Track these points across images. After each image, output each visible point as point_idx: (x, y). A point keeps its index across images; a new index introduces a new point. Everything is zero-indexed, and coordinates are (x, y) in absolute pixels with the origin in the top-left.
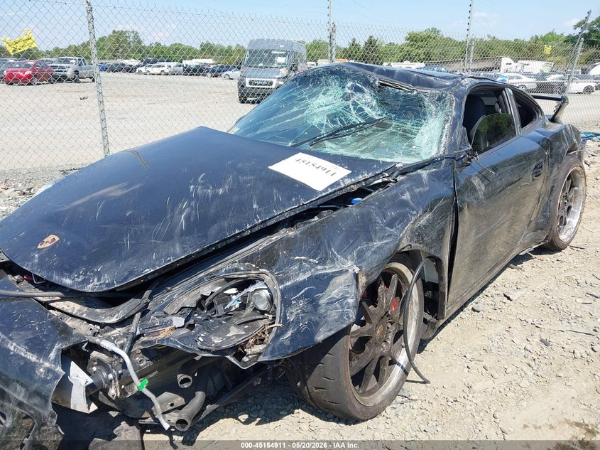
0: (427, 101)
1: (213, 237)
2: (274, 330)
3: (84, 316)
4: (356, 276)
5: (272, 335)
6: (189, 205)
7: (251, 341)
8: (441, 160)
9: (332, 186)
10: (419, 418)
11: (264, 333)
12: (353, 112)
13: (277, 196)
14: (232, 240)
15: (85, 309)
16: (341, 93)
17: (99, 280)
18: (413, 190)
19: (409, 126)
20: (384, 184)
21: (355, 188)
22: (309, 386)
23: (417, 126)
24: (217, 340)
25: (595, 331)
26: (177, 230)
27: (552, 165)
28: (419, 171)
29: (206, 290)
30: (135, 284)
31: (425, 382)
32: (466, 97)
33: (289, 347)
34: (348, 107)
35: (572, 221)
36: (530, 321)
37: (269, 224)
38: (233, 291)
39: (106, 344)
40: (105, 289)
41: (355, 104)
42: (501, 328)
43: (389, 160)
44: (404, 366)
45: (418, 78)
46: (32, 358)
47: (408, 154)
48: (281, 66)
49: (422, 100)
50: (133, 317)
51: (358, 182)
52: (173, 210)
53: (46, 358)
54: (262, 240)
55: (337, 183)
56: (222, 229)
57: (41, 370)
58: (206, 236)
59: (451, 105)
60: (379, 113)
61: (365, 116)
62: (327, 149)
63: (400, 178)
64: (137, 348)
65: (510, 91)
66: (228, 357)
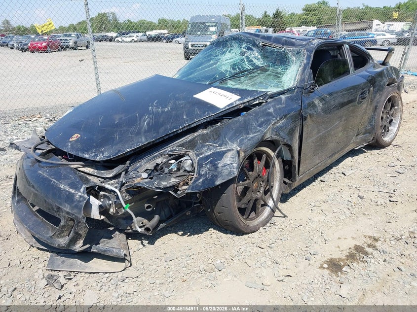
0: (290, 54)
1: (162, 133)
2: (194, 178)
3: (95, 174)
4: (238, 152)
5: (192, 181)
6: (149, 117)
7: (181, 183)
8: (294, 89)
9: (228, 106)
10: (278, 234)
11: (188, 180)
12: (246, 63)
13: (197, 111)
14: (172, 135)
15: (96, 171)
16: (239, 51)
17: (102, 155)
18: (275, 106)
19: (279, 70)
20: (260, 104)
21: (242, 106)
22: (215, 213)
23: (284, 70)
24: (164, 184)
25: (394, 191)
26: (143, 130)
27: (376, 93)
28: (281, 96)
29: (159, 161)
30: (122, 156)
31: (285, 216)
32: (314, 52)
33: (201, 186)
34: (243, 59)
35: (393, 129)
36: (354, 186)
37: (193, 126)
38: (173, 161)
39: (107, 186)
40: (106, 159)
41: (248, 58)
42: (335, 190)
43: (264, 90)
44: (272, 207)
45: (286, 41)
46: (73, 191)
47: (276, 86)
48: (213, 33)
49: (287, 54)
50: (120, 174)
51: (244, 103)
52: (140, 120)
53: (79, 191)
54: (189, 136)
55: (232, 104)
56: (166, 129)
57: (77, 196)
58: (158, 133)
59: (304, 56)
60: (262, 63)
61: (253, 65)
62: (229, 85)
63: (269, 100)
64: (123, 189)
65: (347, 46)
66: (170, 192)
